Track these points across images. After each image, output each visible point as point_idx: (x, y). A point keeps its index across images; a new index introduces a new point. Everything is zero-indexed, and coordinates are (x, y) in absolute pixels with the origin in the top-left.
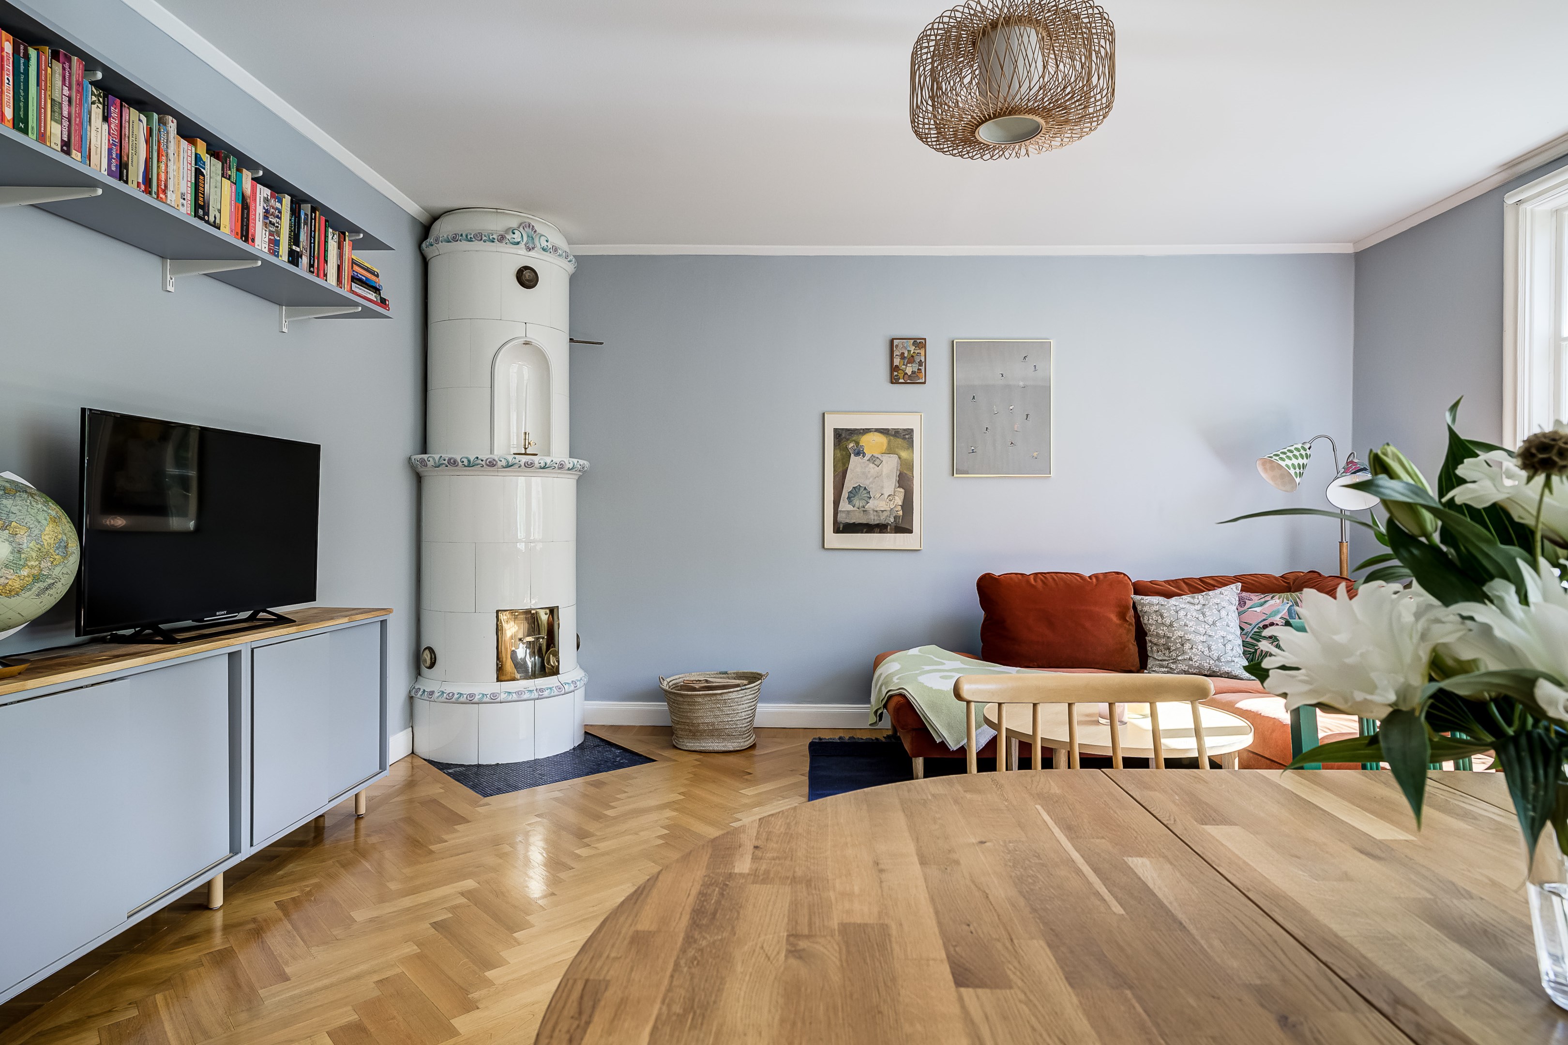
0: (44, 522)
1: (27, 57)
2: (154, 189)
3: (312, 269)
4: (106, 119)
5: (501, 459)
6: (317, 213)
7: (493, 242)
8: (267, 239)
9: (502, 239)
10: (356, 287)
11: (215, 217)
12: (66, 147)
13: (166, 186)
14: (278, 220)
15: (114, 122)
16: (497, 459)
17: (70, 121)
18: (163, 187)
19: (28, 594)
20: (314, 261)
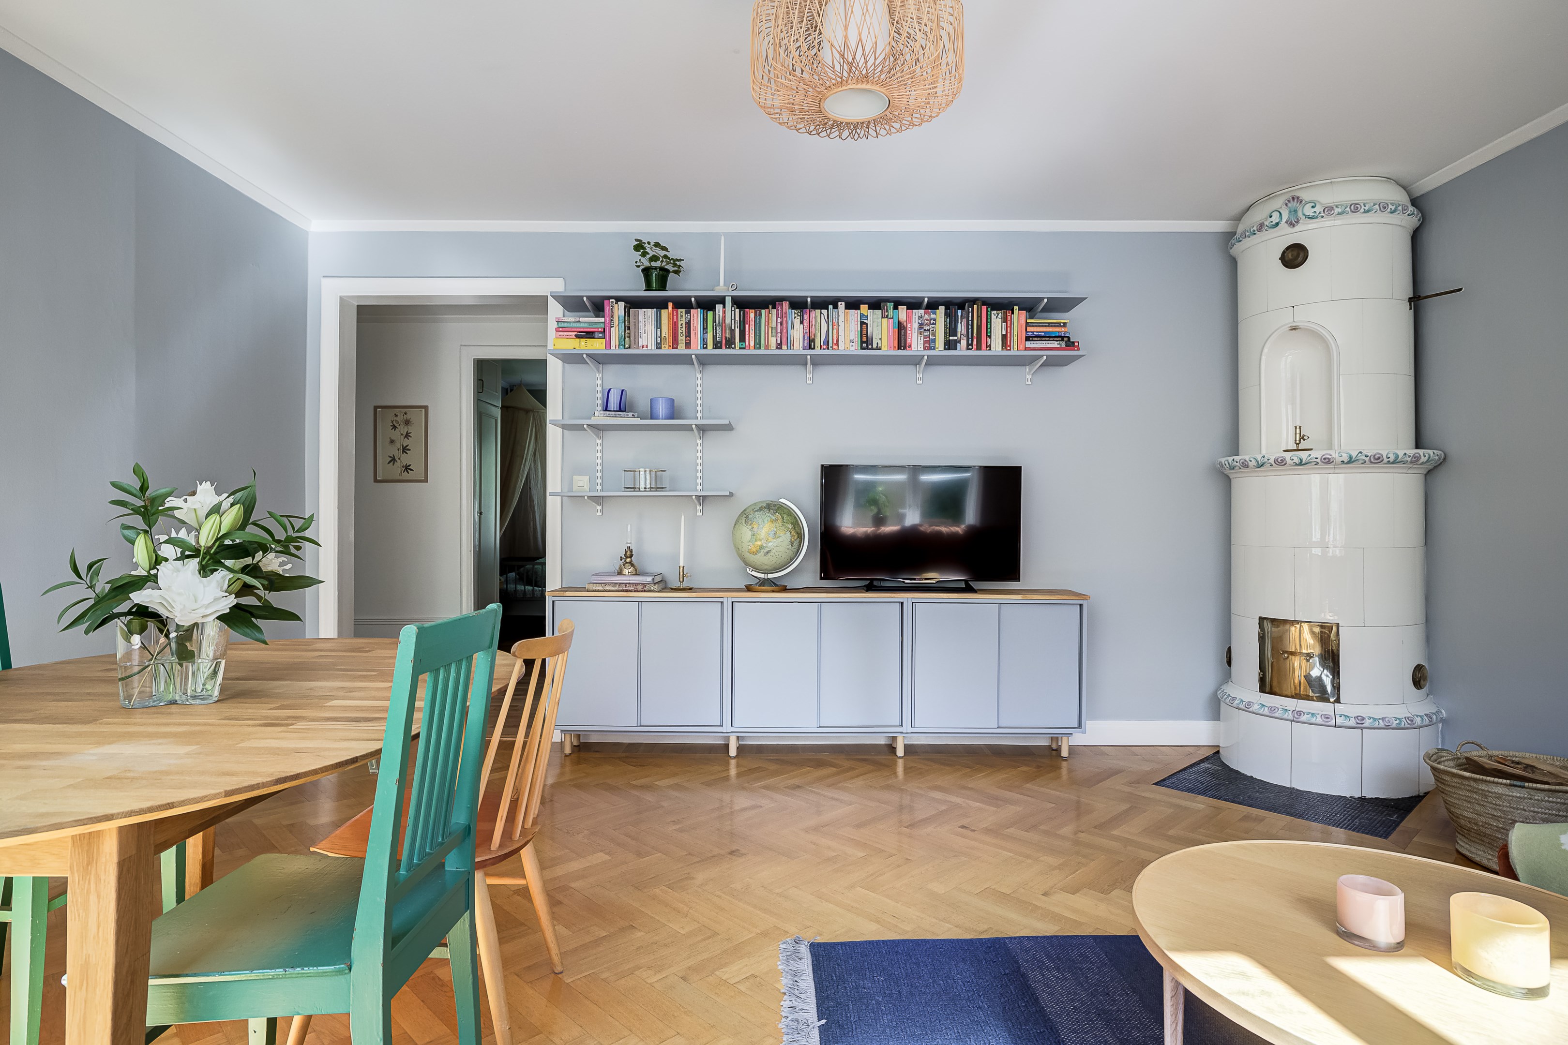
0: (766, 522)
1: (760, 315)
2: (831, 344)
3: (970, 347)
4: (802, 322)
5: (1251, 459)
6: (975, 306)
7: (1255, 234)
8: (922, 342)
9: (1261, 227)
10: (1029, 344)
11: (877, 344)
12: (779, 346)
13: (838, 341)
14: (933, 326)
15: (806, 322)
16: (1247, 460)
17: (781, 334)
18: (835, 342)
19: (760, 554)
20: (972, 340)
